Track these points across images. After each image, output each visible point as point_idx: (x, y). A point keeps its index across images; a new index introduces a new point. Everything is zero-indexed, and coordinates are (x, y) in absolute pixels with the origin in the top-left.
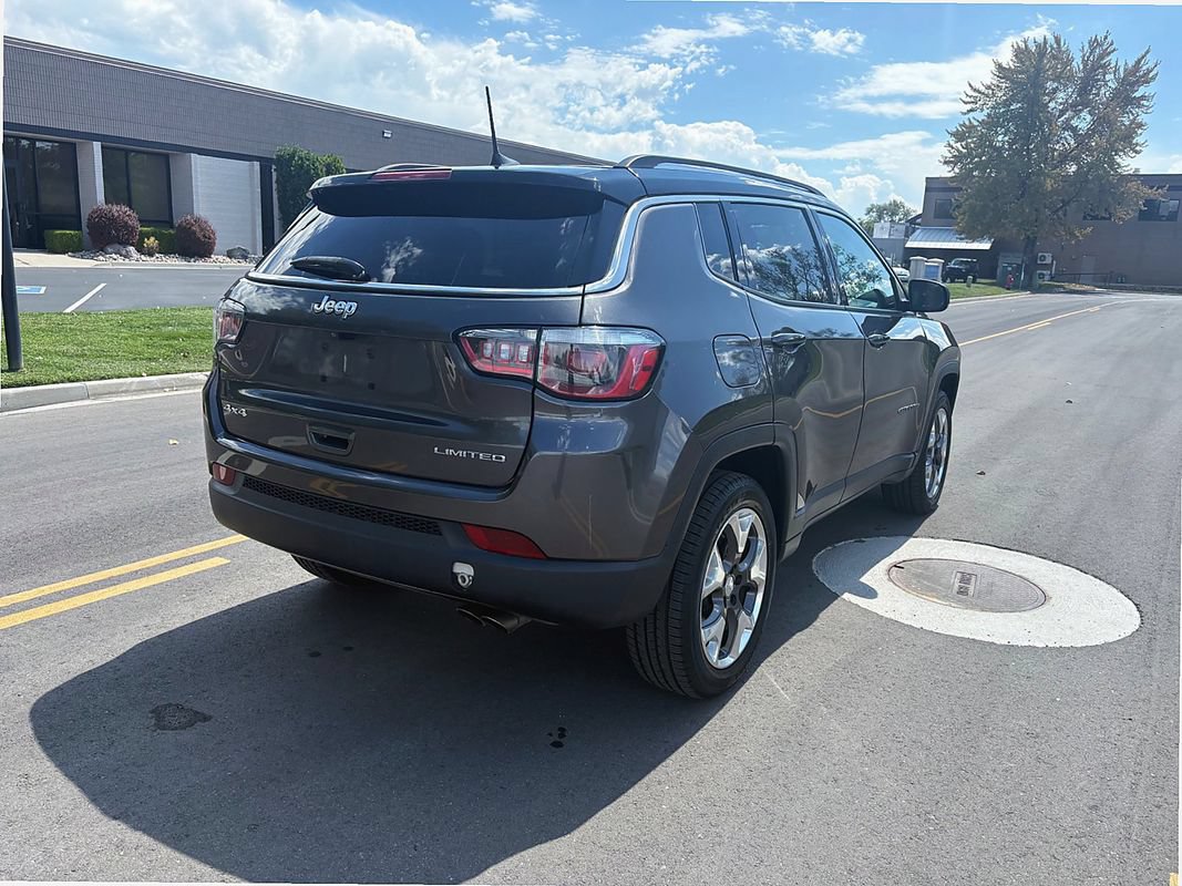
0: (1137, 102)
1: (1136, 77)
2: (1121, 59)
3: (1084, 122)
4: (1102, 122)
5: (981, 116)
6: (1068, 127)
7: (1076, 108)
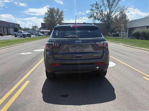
0: (62, 15)
1: (62, 12)
2: (60, 10)
3: (58, 17)
4: (60, 17)
5: (47, 16)
6: (56, 18)
7: (57, 15)
